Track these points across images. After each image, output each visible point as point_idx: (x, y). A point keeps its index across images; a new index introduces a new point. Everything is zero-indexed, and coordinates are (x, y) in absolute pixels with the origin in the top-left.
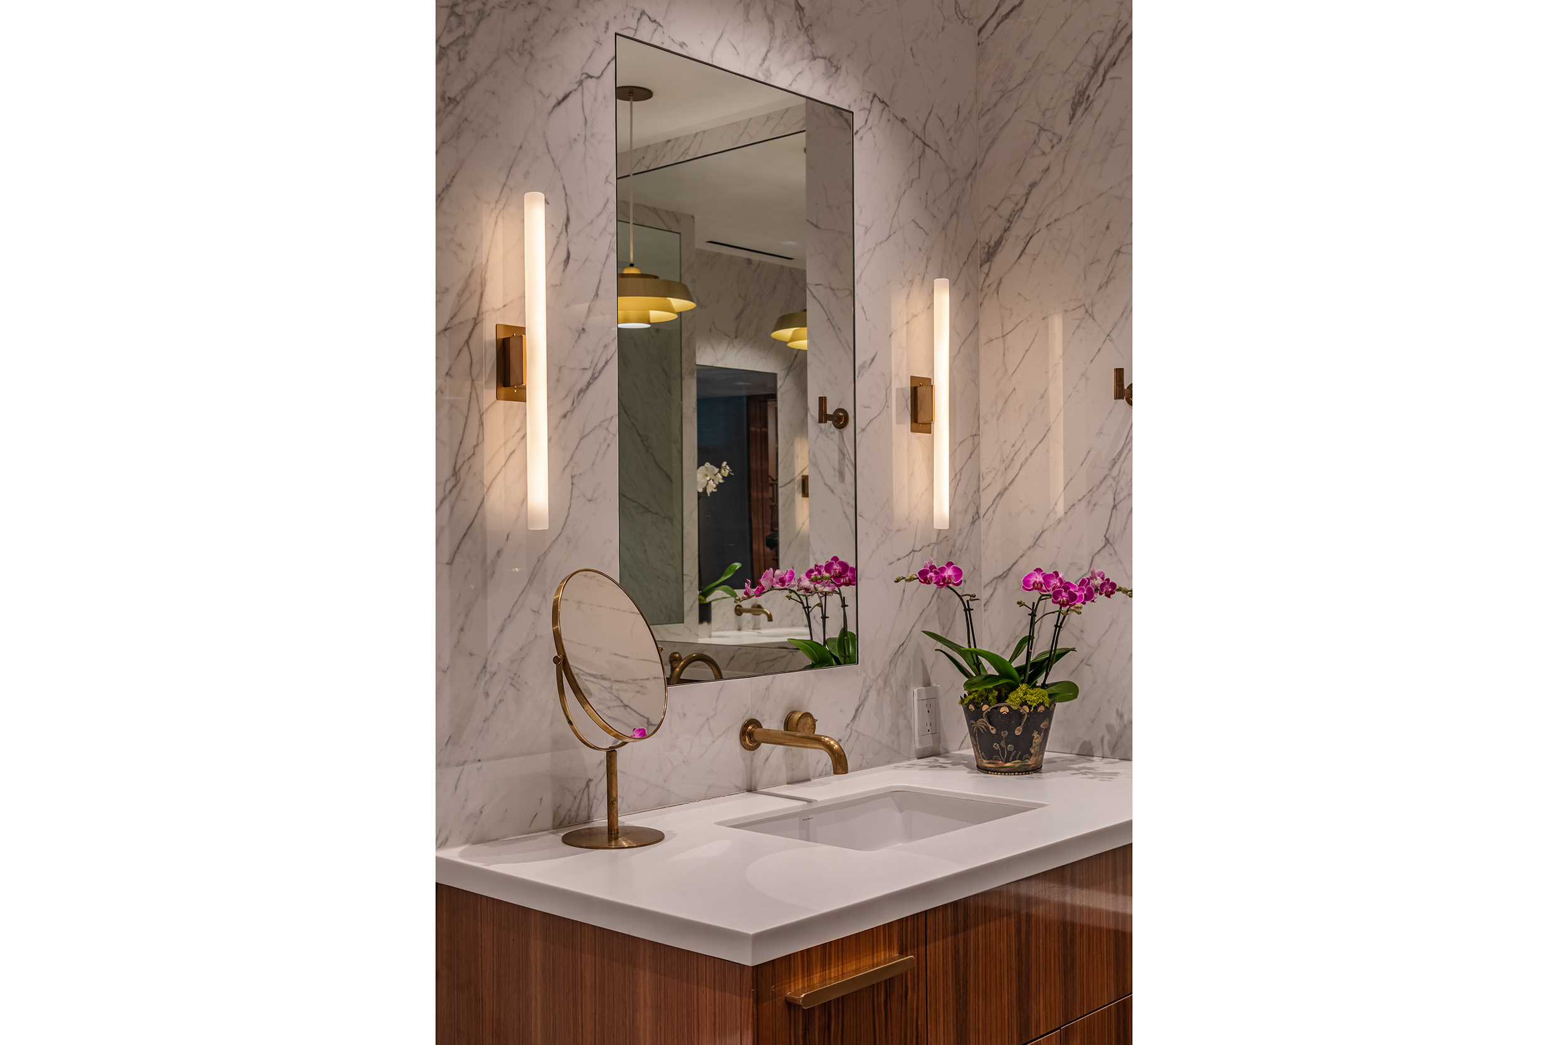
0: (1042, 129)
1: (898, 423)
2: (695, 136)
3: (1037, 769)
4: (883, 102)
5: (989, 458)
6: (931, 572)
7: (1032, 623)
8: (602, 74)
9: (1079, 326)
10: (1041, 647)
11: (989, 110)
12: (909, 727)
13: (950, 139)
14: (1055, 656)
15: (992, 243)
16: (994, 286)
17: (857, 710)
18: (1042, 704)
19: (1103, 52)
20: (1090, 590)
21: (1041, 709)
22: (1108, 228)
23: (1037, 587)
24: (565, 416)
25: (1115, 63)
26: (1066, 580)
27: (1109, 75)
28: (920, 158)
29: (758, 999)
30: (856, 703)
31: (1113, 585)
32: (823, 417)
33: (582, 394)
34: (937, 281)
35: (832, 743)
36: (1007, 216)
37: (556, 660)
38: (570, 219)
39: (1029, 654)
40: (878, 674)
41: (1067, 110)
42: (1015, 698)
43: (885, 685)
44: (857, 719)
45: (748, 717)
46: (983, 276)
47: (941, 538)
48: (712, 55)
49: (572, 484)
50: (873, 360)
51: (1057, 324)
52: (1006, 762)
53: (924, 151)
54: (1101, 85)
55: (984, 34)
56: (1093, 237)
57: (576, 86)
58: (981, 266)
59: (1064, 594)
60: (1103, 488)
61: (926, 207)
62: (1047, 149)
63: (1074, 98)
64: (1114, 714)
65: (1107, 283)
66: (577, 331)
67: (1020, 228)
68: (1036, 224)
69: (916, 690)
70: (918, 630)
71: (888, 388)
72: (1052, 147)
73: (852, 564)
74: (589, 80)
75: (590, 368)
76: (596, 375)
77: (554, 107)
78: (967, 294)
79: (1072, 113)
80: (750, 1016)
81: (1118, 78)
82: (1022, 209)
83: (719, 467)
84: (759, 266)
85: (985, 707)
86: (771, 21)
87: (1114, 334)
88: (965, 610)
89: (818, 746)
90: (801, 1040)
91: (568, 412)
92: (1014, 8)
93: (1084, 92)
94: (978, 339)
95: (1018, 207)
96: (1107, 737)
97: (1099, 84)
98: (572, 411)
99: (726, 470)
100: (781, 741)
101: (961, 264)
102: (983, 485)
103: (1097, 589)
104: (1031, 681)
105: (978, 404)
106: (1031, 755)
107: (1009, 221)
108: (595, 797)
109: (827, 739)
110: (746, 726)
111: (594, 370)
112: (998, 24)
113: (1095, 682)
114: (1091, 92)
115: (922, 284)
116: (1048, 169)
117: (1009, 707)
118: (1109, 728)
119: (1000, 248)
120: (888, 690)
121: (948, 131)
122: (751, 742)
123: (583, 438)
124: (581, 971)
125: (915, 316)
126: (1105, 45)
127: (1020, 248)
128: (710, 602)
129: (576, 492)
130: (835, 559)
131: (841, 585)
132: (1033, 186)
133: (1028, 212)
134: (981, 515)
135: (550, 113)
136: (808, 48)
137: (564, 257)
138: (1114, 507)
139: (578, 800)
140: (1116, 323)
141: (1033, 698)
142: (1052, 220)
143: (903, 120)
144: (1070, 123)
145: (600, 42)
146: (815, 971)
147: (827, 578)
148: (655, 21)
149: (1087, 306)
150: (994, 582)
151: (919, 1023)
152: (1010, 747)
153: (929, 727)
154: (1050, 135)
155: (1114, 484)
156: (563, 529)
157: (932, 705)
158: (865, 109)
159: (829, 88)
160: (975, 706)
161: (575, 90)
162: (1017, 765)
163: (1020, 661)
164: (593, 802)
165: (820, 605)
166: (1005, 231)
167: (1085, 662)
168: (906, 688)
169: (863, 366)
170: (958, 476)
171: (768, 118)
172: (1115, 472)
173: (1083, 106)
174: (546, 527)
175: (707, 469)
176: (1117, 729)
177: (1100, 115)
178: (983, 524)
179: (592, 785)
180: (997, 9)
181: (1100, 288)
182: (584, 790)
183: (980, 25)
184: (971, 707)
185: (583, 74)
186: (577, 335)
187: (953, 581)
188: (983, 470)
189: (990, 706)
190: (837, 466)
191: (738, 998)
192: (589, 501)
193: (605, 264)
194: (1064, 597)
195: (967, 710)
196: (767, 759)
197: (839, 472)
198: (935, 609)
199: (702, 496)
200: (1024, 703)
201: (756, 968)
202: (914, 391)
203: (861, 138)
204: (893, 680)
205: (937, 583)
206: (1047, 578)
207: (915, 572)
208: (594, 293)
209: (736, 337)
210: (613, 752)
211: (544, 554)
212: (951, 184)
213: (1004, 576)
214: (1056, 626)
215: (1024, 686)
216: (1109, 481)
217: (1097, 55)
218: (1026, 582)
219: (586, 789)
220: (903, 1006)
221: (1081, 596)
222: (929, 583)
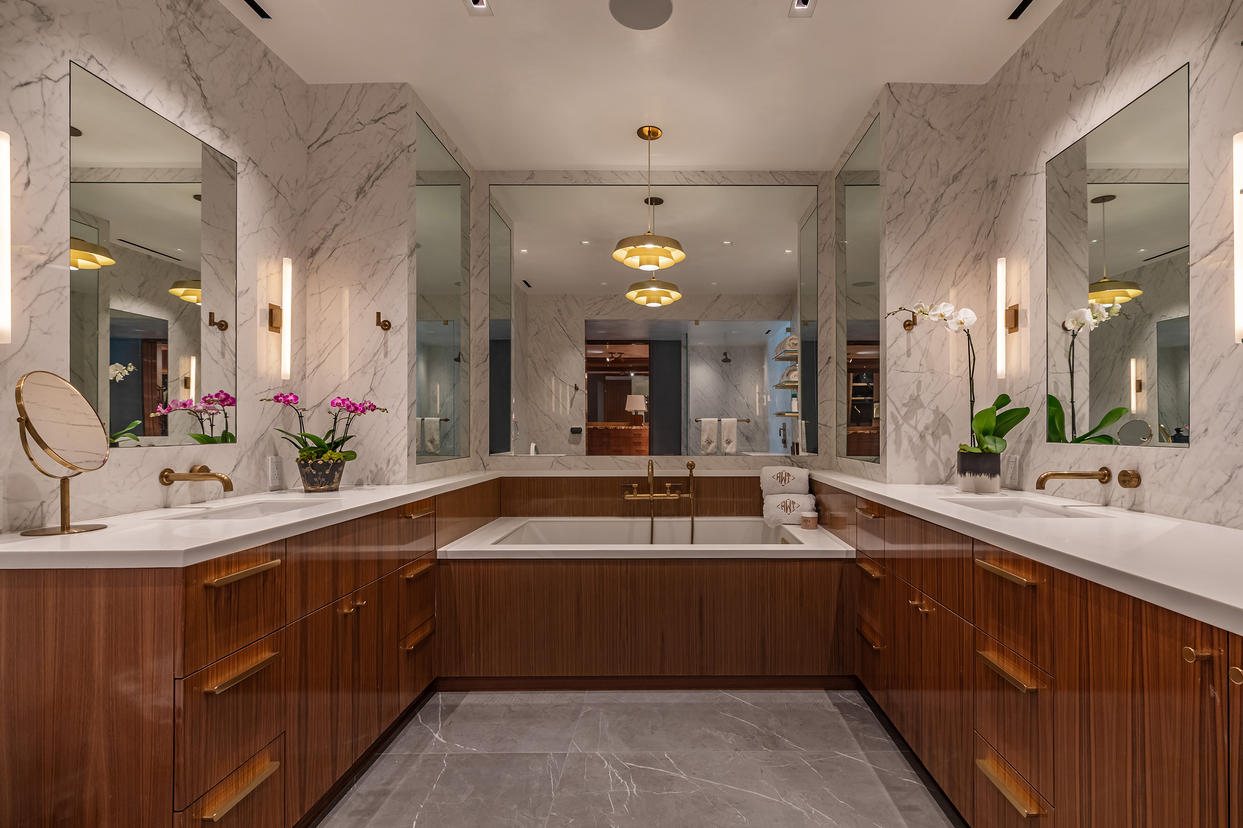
0: (341, 200)
1: (261, 326)
2: (114, 170)
3: (336, 490)
4: (255, 163)
5: (311, 349)
6: (281, 397)
7: (335, 423)
8: (59, 80)
9: (359, 293)
10: (339, 435)
11: (313, 186)
12: (266, 476)
13: (292, 194)
14: (345, 439)
15: (314, 249)
16: (315, 269)
17: (235, 466)
18: (339, 459)
19: (373, 172)
20: (363, 408)
21: (339, 461)
22: (373, 251)
23: (339, 405)
24: (25, 279)
25: (378, 179)
26: (352, 402)
27: (375, 183)
28: (276, 197)
29: (186, 585)
30: (235, 463)
31: (375, 406)
32: (212, 323)
33: (39, 269)
34: (285, 259)
35: (223, 476)
36: (323, 237)
37: (19, 420)
38: (31, 158)
39: (333, 437)
40: (248, 448)
41: (354, 195)
42: (326, 457)
43: (252, 454)
44: (235, 471)
45: (165, 468)
46: (309, 264)
47: (285, 385)
48: (144, 100)
49: (31, 321)
50: (247, 291)
51: (346, 293)
52: (321, 487)
53: (278, 195)
54: (371, 187)
55: (311, 149)
56: (366, 253)
57: (36, 80)
58: (308, 259)
59: (352, 407)
60: (369, 366)
61: (279, 223)
62: (344, 210)
63: (358, 190)
64: (374, 465)
65: (372, 275)
66: (36, 229)
67: (329, 244)
68: (338, 243)
69: (270, 459)
70: (271, 428)
71: (256, 307)
72: (347, 210)
73: (232, 395)
74: (47, 81)
75: (47, 254)
76: (52, 259)
77: (17, 86)
78: (300, 270)
79: (356, 196)
80: (181, 595)
81: (379, 186)
82: (330, 235)
83: (126, 366)
84: (156, 260)
85: (310, 462)
86: (185, 96)
87: (375, 298)
88: (299, 417)
89: (214, 478)
90: (213, 606)
91: (28, 277)
92: (327, 141)
93: (363, 189)
94: (306, 293)
95: (329, 234)
96: (370, 476)
97: (370, 186)
98: (31, 277)
99: (131, 368)
100: (187, 478)
101: (298, 256)
102: (308, 362)
103: (367, 408)
104: (334, 449)
105: (305, 324)
106: (334, 483)
107: (323, 240)
108: (47, 512)
109: (220, 474)
110: (163, 472)
111: (50, 256)
112: (319, 147)
113: (364, 452)
114: (366, 188)
115: (276, 260)
116: (344, 219)
117: (323, 460)
118: (371, 472)
119: (319, 252)
120: (254, 457)
121: (291, 189)
122: (167, 481)
123: (40, 295)
124: (44, 599)
125: (272, 274)
126: (374, 170)
127: (329, 253)
128: (118, 442)
129: (33, 327)
130: (222, 391)
131: (225, 406)
132: (336, 225)
133: (333, 237)
134: (307, 377)
135: (14, 89)
136: (209, 120)
137: (26, 181)
138: (375, 374)
139: (32, 515)
140: (377, 294)
141: (335, 456)
142: (346, 243)
143: (266, 176)
144: (356, 201)
145: (57, 60)
146: (222, 569)
147: (216, 401)
148: (102, 65)
149: (363, 284)
150: (313, 408)
151: (282, 593)
152: (323, 479)
153: (277, 476)
154: (345, 204)
155: (375, 364)
156: (22, 347)
157: (279, 466)
158: (244, 163)
159: (223, 145)
160: (304, 461)
161: (36, 82)
162: (326, 488)
163: (329, 441)
164: (46, 515)
165: (209, 419)
166: (322, 244)
167: (360, 443)
168: (264, 457)
169: (241, 293)
170: (295, 356)
171: (170, 170)
172: (376, 358)
173: (362, 195)
174: (9, 342)
175: (116, 366)
176: (375, 472)
177: (370, 200)
178: (307, 381)
179: (45, 505)
180: (318, 139)
181: (369, 277)
182: (38, 508)
183: (310, 144)
184: (303, 462)
185: (42, 75)
186: (35, 232)
187: (293, 402)
188: (308, 354)
189: (313, 460)
190: (220, 349)
191: (172, 587)
192: (45, 333)
193: (60, 194)
194: (352, 408)
195: (300, 464)
196: (177, 491)
197: (221, 353)
198: (281, 419)
199: (113, 382)
200: (331, 459)
201: (186, 569)
202: (271, 311)
203: (242, 177)
204: (257, 453)
205: (284, 402)
206: (343, 401)
207: (272, 396)
208: (51, 210)
209: (139, 297)
210: (66, 480)
211: (5, 361)
212: (292, 216)
213: (319, 405)
214: (347, 425)
215: (331, 451)
216: (373, 363)
217: (369, 173)
218: (332, 403)
219: (40, 507)
220: (273, 585)
221: (360, 409)
222: (280, 402)
